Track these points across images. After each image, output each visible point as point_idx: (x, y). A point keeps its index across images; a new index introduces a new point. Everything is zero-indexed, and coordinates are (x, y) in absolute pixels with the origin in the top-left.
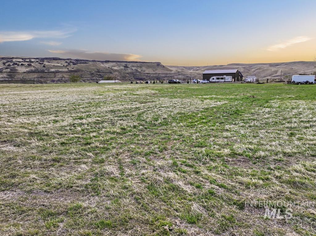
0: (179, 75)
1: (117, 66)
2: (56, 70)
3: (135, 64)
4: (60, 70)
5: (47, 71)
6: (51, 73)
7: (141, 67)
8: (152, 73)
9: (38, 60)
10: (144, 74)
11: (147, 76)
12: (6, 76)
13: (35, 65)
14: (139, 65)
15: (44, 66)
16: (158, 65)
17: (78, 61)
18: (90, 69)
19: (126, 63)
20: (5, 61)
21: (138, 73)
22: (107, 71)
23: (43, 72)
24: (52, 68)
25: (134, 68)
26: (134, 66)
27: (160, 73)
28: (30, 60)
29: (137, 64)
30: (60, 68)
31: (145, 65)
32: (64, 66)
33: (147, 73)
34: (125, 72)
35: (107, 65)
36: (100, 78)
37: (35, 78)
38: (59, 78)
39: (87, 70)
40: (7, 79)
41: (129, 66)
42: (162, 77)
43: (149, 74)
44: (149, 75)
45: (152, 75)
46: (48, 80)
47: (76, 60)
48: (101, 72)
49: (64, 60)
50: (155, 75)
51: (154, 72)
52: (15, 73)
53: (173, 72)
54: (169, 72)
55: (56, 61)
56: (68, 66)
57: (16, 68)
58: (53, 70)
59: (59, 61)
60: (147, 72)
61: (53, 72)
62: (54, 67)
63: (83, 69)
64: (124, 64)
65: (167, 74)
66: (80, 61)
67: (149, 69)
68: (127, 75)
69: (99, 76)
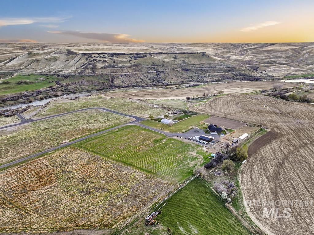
0: (221, 65)
1: (168, 58)
2: (123, 65)
3: (183, 55)
4: (126, 65)
5: (116, 66)
6: (119, 68)
7: (188, 58)
8: (197, 63)
9: (109, 55)
10: (190, 64)
11: (192, 67)
12: (90, 71)
13: (108, 60)
14: (186, 56)
15: (114, 62)
16: (203, 55)
17: (138, 54)
18: (147, 63)
19: (175, 55)
20: (87, 57)
21: (185, 64)
22: (160, 64)
23: (114, 67)
24: (120, 63)
25: (182, 59)
26: (182, 57)
27: (205, 63)
28: (104, 55)
29: (185, 54)
30: (125, 63)
31: (191, 55)
32: (128, 61)
33: (193, 64)
34: (174, 64)
35: (160, 57)
36: (154, 70)
37: (109, 73)
38: (125, 73)
39: (145, 64)
40: (92, 74)
41: (178, 57)
42: (206, 67)
43: (195, 64)
44: (194, 66)
45: (197, 66)
46: (118, 75)
47: (136, 53)
48: (156, 65)
49: (128, 54)
50: (199, 66)
51: (199, 63)
52: (95, 68)
53: (216, 62)
54: (212, 62)
55: (122, 56)
56: (131, 60)
57: (96, 64)
58: (120, 65)
59: (124, 55)
60: (193, 62)
61: (121, 67)
62: (122, 62)
63: (142, 63)
64: (174, 55)
65: (210, 64)
66: (139, 54)
67: (195, 60)
68: (176, 66)
69: (154, 69)
